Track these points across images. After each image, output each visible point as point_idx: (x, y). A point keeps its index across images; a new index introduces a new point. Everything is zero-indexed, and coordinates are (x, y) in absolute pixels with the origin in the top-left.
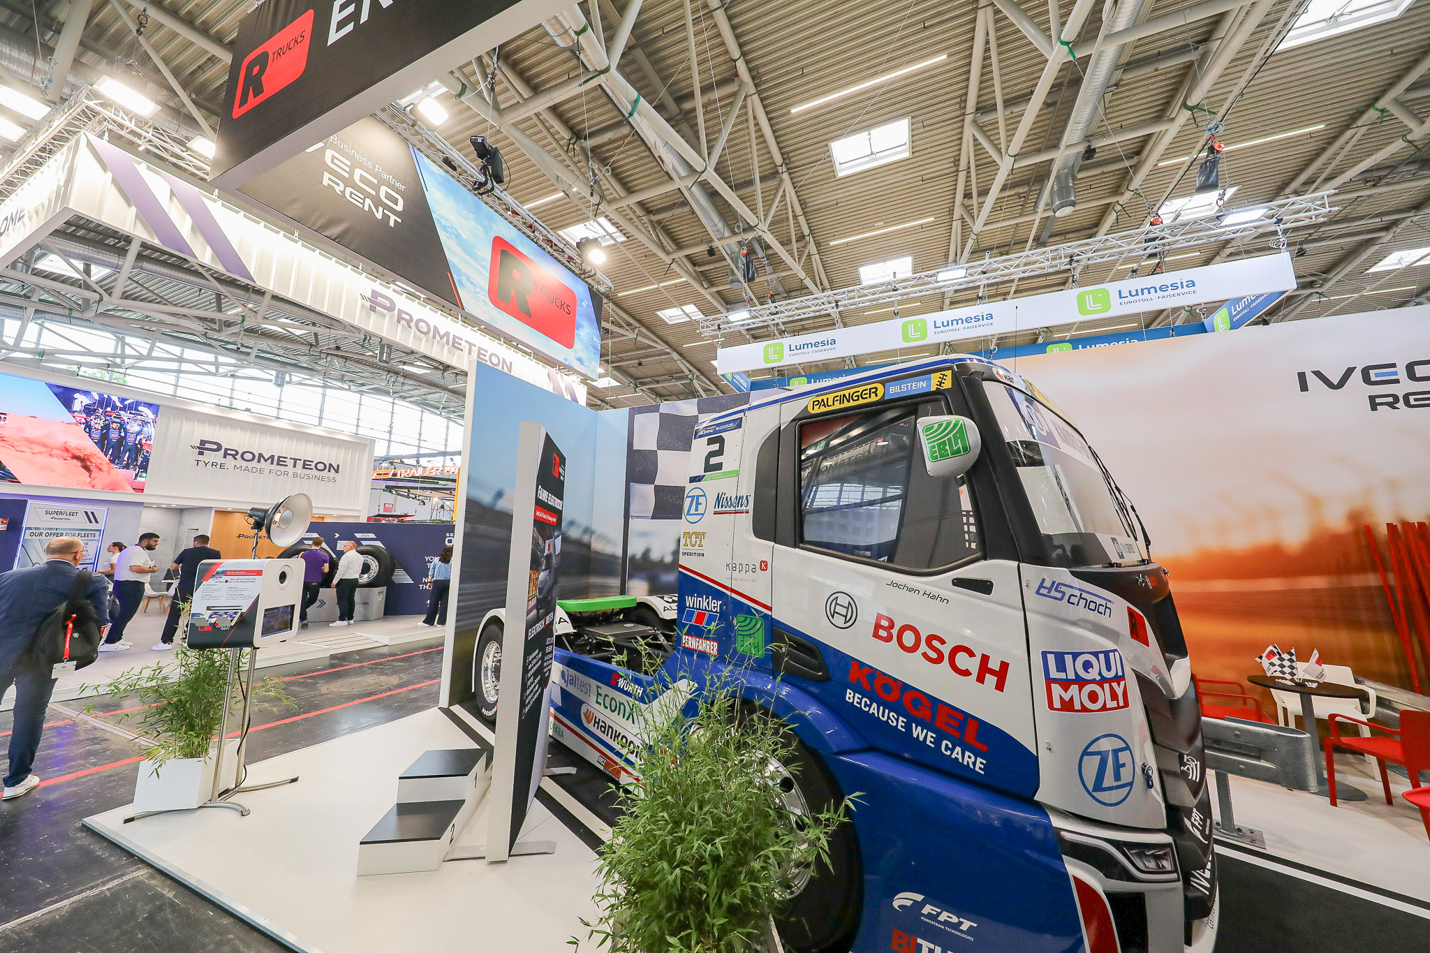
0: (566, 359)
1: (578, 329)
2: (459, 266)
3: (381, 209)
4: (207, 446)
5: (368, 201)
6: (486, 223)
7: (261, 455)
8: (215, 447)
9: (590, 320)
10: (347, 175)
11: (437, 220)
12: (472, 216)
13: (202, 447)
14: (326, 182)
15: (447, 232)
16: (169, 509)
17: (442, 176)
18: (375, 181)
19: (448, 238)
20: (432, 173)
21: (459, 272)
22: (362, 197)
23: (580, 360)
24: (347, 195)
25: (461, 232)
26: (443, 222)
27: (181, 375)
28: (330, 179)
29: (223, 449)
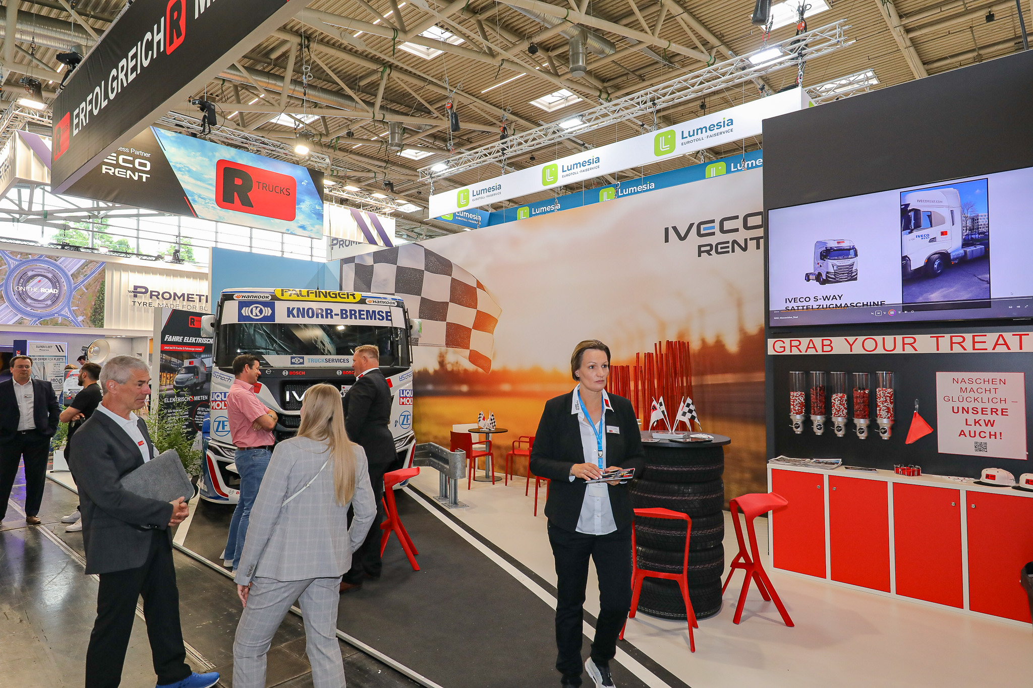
0: (288, 230)
1: (299, 204)
2: (192, 190)
3: (137, 174)
4: (139, 290)
5: (129, 172)
6: (211, 154)
7: (175, 294)
8: (144, 290)
9: (310, 193)
10: (115, 162)
11: (174, 166)
12: (198, 154)
13: (137, 291)
14: (104, 171)
15: (181, 171)
16: (121, 338)
17: (174, 137)
18: (131, 159)
19: (183, 175)
20: (166, 138)
21: (193, 194)
22: (125, 171)
23: (303, 227)
24: (116, 173)
25: (191, 167)
26: (178, 166)
27: (140, 218)
28: (106, 169)
29: (149, 292)
